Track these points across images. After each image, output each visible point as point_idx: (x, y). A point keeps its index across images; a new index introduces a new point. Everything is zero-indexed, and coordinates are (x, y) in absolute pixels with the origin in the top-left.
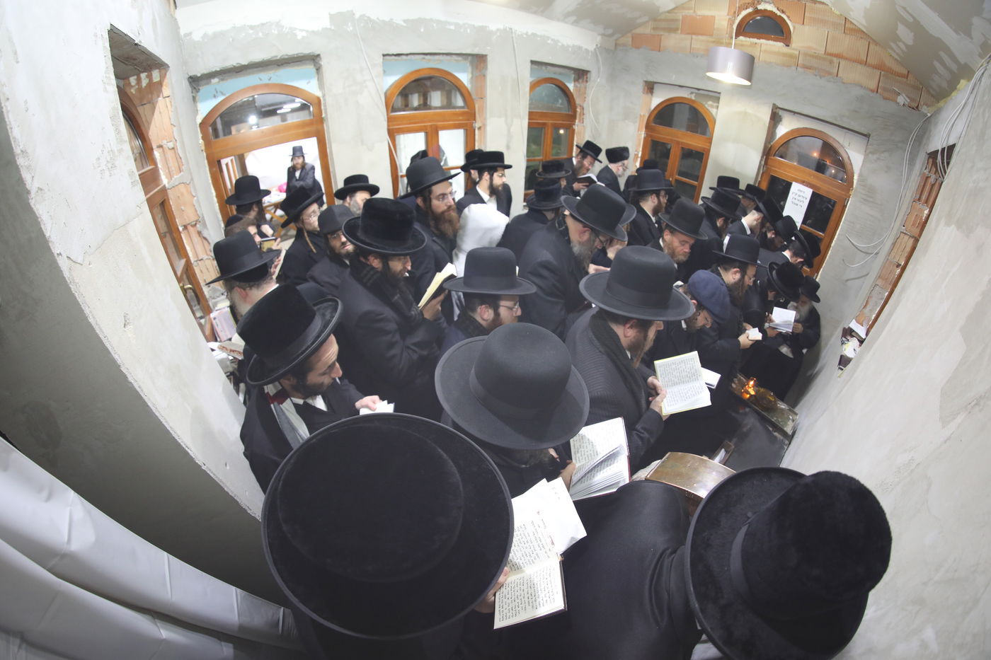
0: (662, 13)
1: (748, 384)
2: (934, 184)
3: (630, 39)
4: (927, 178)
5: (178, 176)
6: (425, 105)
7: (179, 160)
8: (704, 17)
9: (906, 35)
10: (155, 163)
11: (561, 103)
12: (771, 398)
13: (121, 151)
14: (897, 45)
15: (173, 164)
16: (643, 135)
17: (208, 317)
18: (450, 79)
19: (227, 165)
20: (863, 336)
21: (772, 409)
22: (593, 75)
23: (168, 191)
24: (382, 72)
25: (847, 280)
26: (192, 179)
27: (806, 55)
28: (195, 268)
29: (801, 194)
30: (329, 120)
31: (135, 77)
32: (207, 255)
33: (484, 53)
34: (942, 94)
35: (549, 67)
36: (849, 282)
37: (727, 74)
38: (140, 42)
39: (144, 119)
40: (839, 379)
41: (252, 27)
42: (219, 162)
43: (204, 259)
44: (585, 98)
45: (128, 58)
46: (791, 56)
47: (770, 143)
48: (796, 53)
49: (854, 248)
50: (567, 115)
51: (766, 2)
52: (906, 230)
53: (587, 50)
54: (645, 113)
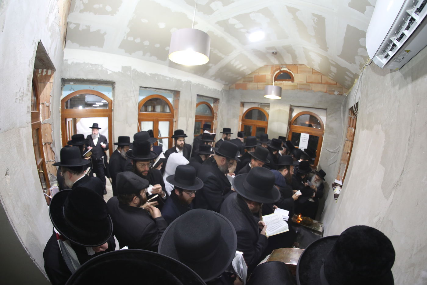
0: (247, 75)
1: (298, 217)
2: (354, 119)
3: (235, 86)
4: (351, 118)
5: (47, 119)
6: (154, 110)
7: (49, 112)
8: (262, 76)
9: (334, 69)
10: (39, 110)
11: (208, 112)
12: (310, 220)
13: (27, 95)
14: (332, 74)
15: (46, 114)
16: (241, 124)
17: (48, 189)
18: (165, 100)
19: (69, 122)
20: (341, 184)
21: (311, 224)
22: (221, 101)
23: (42, 125)
24: (138, 94)
25: (329, 165)
26: (53, 123)
27: (300, 84)
28: (46, 164)
29: (305, 137)
30: (115, 111)
31: (41, 70)
32: (53, 159)
33: (179, 90)
34: (349, 87)
36: (330, 166)
37: (272, 96)
38: (48, 54)
39: (39, 89)
40: (336, 203)
41: (91, 65)
42: (66, 119)
43: (51, 161)
44: (218, 110)
45: (41, 59)
46: (295, 86)
47: (290, 120)
48: (296, 84)
49: (329, 152)
50: (211, 117)
51: (284, 67)
52: (348, 139)
53: (218, 91)
54: (241, 114)
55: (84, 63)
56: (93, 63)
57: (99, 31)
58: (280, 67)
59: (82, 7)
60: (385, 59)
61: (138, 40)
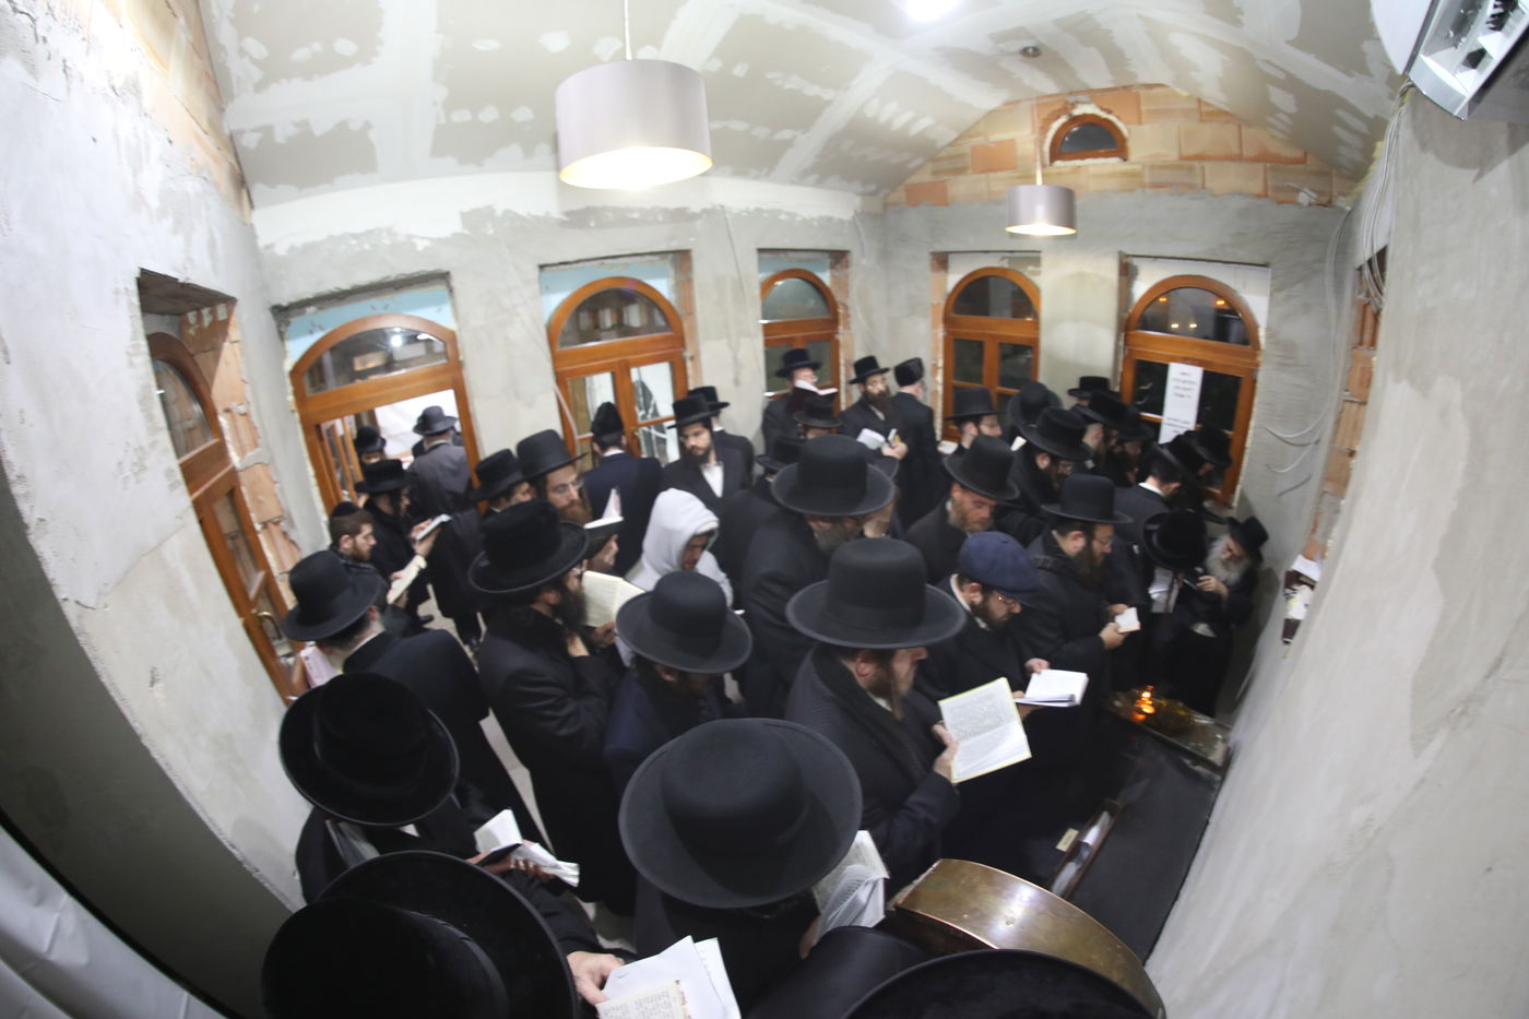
0: (943, 148)
3: (903, 194)
4: (1365, 306)
5: (253, 453)
7: (254, 429)
8: (1000, 143)
9: (1283, 100)
10: (219, 432)
11: (813, 302)
12: (1182, 713)
13: (153, 444)
14: (1277, 119)
15: (247, 439)
16: (940, 333)
20: (1316, 578)
21: (1185, 729)
22: (855, 257)
23: (240, 473)
24: (539, 291)
25: (1281, 494)
26: (272, 459)
27: (1153, 167)
28: (279, 583)
29: (1186, 378)
31: (195, 313)
33: (686, 248)
34: (1358, 173)
35: (791, 254)
36: (1283, 496)
37: (1038, 226)
38: (187, 279)
40: (1286, 660)
41: (355, 236)
42: (318, 427)
44: (848, 291)
46: (1132, 175)
47: (1126, 311)
48: (1138, 167)
49: (1281, 443)
50: (825, 321)
51: (1084, 103)
52: (1351, 395)
53: (841, 222)
54: (940, 300)
55: (331, 238)
56: (360, 229)
57: (343, 126)
58: (1067, 103)
59: (257, 74)
60: (1473, 73)
61: (489, 115)
